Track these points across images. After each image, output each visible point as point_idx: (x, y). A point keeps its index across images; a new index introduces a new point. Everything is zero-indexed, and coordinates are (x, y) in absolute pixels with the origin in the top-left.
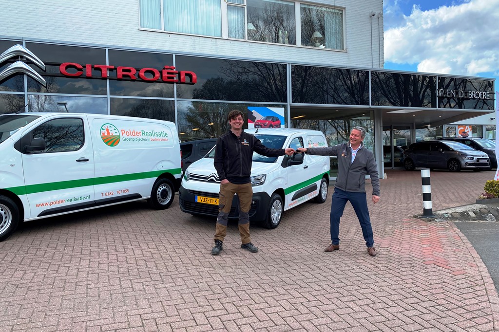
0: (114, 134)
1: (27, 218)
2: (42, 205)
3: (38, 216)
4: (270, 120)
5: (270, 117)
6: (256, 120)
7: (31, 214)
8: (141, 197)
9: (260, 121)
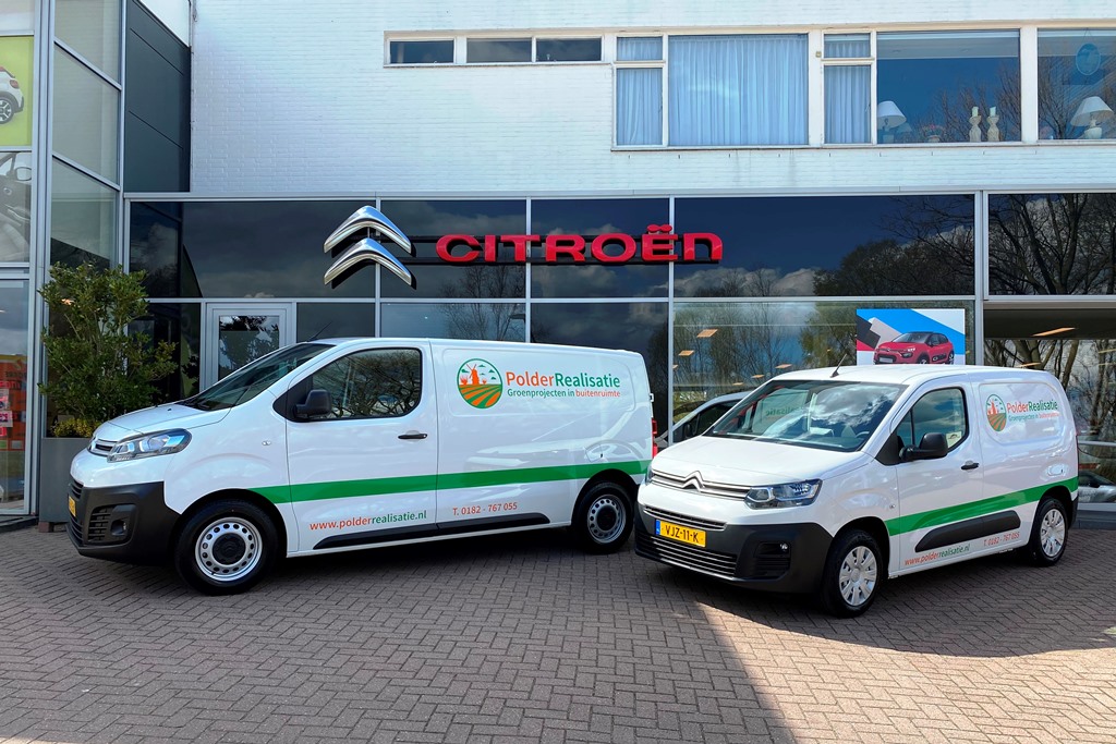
0: (490, 382)
1: (293, 551)
2: (323, 526)
3: (315, 548)
4: (923, 342)
5: (922, 334)
6: (879, 343)
7: (301, 542)
8: (547, 521)
9: (891, 345)
